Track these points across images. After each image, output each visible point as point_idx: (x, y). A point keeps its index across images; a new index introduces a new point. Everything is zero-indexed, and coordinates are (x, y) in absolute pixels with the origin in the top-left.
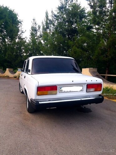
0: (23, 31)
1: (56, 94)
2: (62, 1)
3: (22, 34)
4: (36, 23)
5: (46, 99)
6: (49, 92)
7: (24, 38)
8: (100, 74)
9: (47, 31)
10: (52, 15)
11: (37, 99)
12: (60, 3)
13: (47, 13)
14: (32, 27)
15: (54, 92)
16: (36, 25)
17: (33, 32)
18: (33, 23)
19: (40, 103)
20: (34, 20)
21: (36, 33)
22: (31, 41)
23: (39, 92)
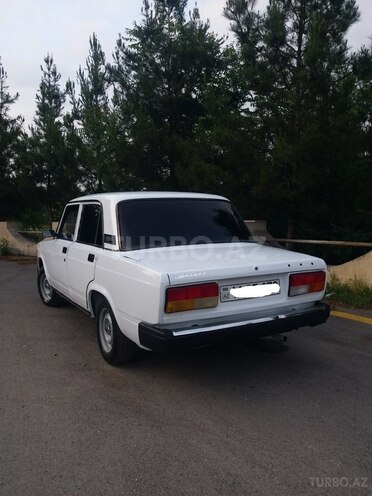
0: (8, 96)
1: (214, 306)
2: (149, 13)
3: (6, 105)
4: (54, 73)
5: (190, 322)
6: (187, 303)
7: (13, 118)
8: (274, 237)
9: (97, 101)
10: (117, 53)
11: (165, 322)
12: (145, 18)
13: (95, 44)
14: (43, 86)
16: (55, 80)
17: (46, 101)
18: (47, 71)
19: (175, 334)
20: (47, 61)
21: (58, 106)
22: (41, 131)
23: (169, 305)
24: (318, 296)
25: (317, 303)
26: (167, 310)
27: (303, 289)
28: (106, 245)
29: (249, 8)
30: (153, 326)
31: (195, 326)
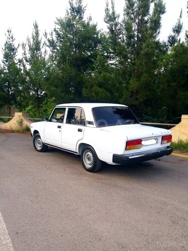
4: (12, 38)
5: (134, 153)
6: (132, 146)
11: (125, 154)
13: (36, 26)
14: (6, 44)
15: (139, 146)
16: (13, 41)
18: (8, 36)
19: (130, 158)
20: (9, 32)
21: (14, 54)
22: (5, 66)
23: (128, 147)
24: (169, 144)
25: (168, 147)
26: (126, 149)
27: (166, 142)
28: (88, 125)
29: (116, 20)
30: (120, 155)
31: (133, 155)
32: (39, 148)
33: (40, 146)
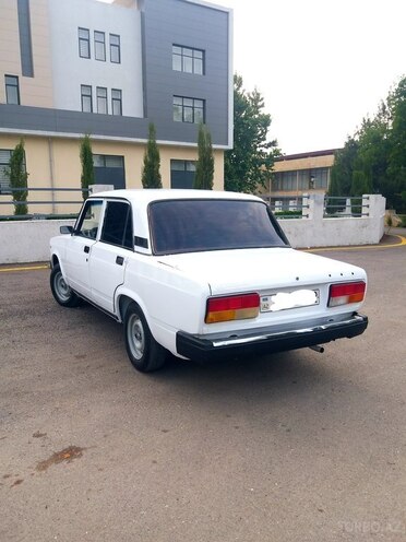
15: (250, 311)
32: (64, 299)
33: (65, 292)
